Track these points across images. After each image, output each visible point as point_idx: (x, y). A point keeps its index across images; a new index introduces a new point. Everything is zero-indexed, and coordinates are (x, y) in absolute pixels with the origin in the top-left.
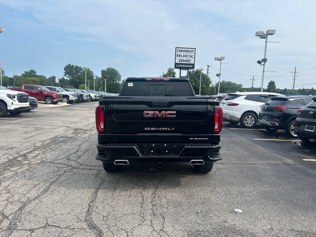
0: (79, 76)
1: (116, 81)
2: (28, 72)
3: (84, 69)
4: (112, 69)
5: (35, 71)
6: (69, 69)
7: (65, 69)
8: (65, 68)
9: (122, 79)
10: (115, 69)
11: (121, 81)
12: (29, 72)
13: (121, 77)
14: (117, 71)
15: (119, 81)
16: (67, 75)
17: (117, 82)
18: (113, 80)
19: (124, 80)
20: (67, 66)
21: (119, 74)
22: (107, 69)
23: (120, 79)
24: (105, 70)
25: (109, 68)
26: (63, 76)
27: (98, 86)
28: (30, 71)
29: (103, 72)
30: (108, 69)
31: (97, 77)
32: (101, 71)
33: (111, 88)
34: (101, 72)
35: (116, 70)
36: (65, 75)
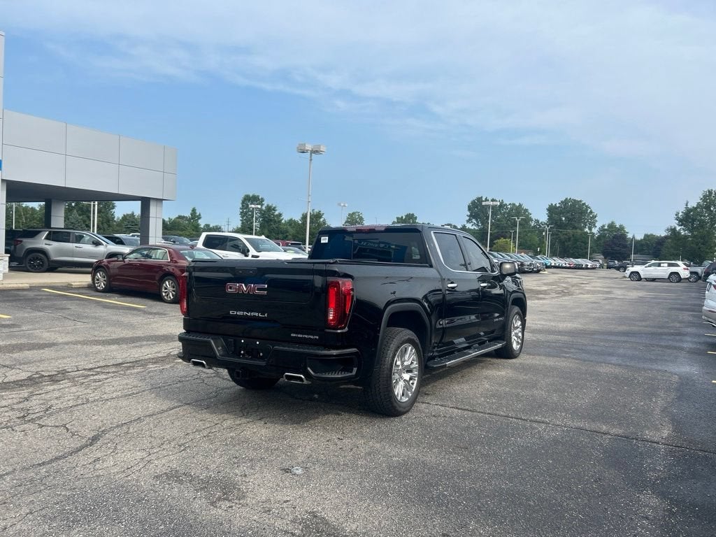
0: (499, 220)
1: (582, 229)
2: (402, 217)
3: (509, 206)
4: (575, 200)
5: (416, 215)
6: (477, 209)
7: (470, 208)
8: (469, 206)
9: (599, 225)
10: (581, 201)
11: (597, 229)
12: (404, 217)
13: (596, 219)
14: (586, 206)
15: (590, 229)
16: (474, 221)
17: (587, 230)
18: (575, 228)
19: (604, 226)
20: (473, 202)
21: (591, 212)
22: (562, 202)
23: (593, 224)
24: (558, 205)
25: (567, 199)
26: (465, 223)
27: (539, 242)
28: (407, 216)
29: (552, 210)
30: (565, 202)
31: (537, 221)
32: (547, 207)
33: (568, 246)
34: (548, 210)
35: (584, 204)
36: (469, 220)
